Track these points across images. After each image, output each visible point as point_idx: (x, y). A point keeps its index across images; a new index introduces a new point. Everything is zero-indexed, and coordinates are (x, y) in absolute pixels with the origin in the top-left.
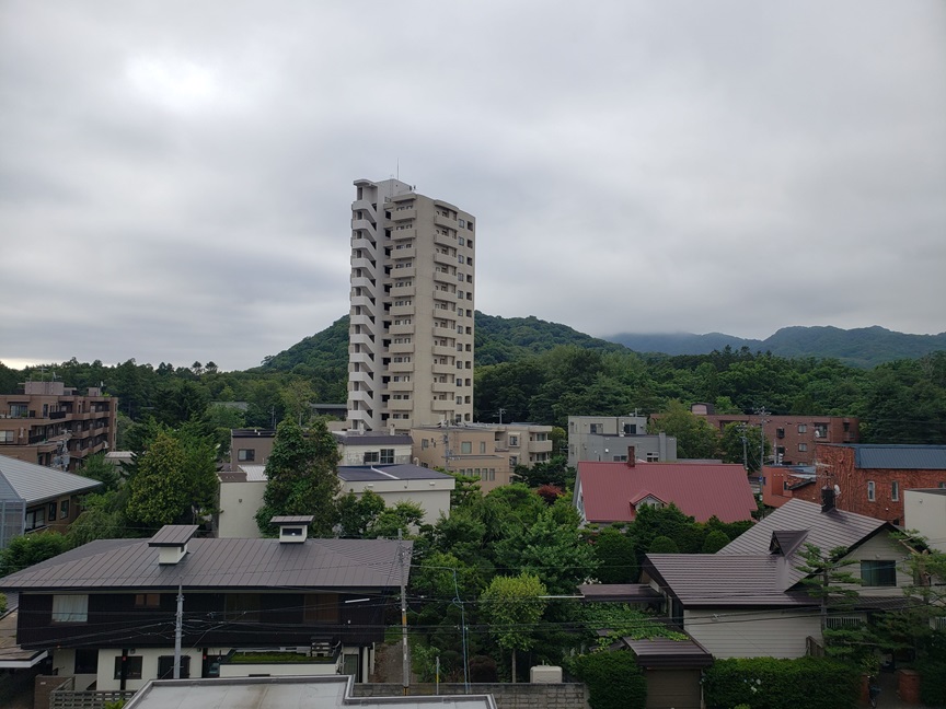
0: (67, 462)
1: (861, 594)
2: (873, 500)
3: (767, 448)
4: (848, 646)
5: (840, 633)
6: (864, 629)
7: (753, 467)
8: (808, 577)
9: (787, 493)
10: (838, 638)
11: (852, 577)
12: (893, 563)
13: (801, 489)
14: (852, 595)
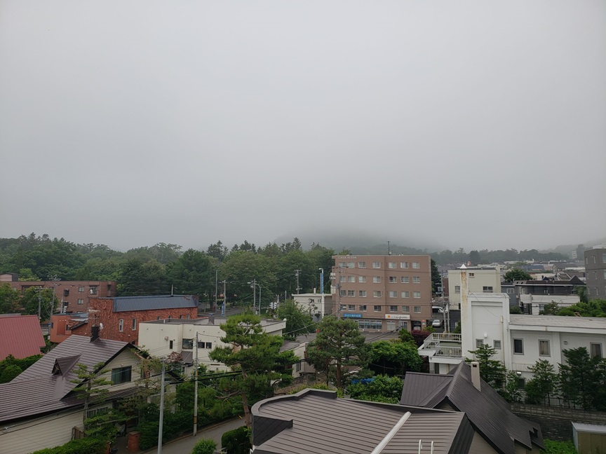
1: (111, 390)
2: (122, 331)
3: (56, 303)
4: (99, 426)
5: (95, 419)
6: (110, 413)
7: (45, 317)
8: (78, 386)
9: (68, 332)
10: (94, 423)
11: (106, 380)
12: (130, 367)
13: (77, 329)
14: (105, 392)
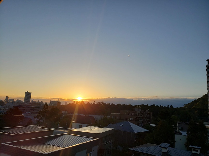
0: (142, 125)
